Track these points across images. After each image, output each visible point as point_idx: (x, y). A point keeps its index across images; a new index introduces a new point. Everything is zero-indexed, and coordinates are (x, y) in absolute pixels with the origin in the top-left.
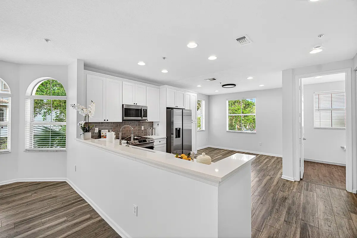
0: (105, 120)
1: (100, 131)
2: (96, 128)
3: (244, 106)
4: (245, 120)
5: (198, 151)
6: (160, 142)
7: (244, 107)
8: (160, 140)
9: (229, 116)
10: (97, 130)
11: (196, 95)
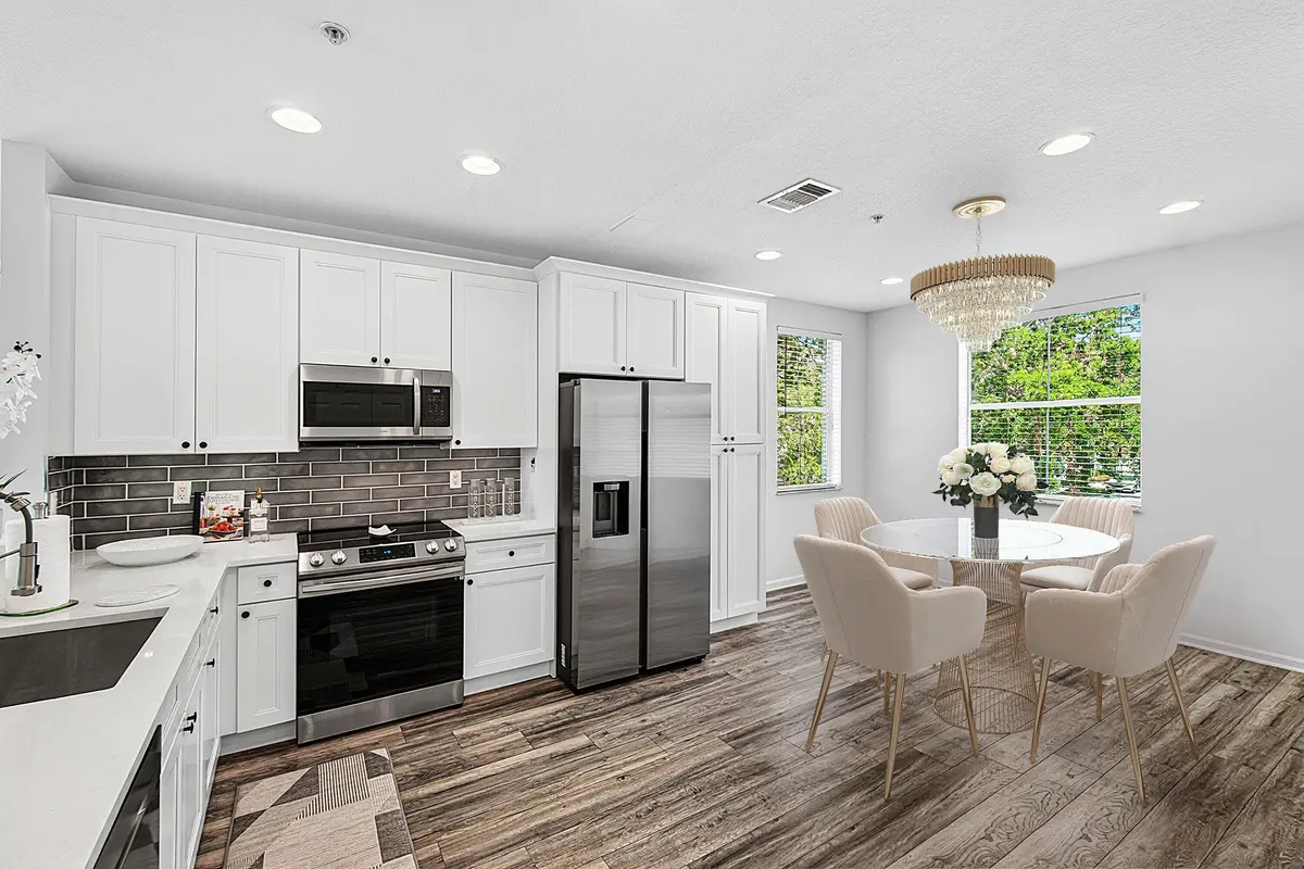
0: (186, 445)
1: (197, 498)
2: (177, 484)
3: (1104, 363)
4: (1107, 434)
5: (768, 594)
6: (512, 554)
7: (1101, 370)
8: (510, 545)
9: (976, 416)
10: (182, 492)
11: (762, 306)
